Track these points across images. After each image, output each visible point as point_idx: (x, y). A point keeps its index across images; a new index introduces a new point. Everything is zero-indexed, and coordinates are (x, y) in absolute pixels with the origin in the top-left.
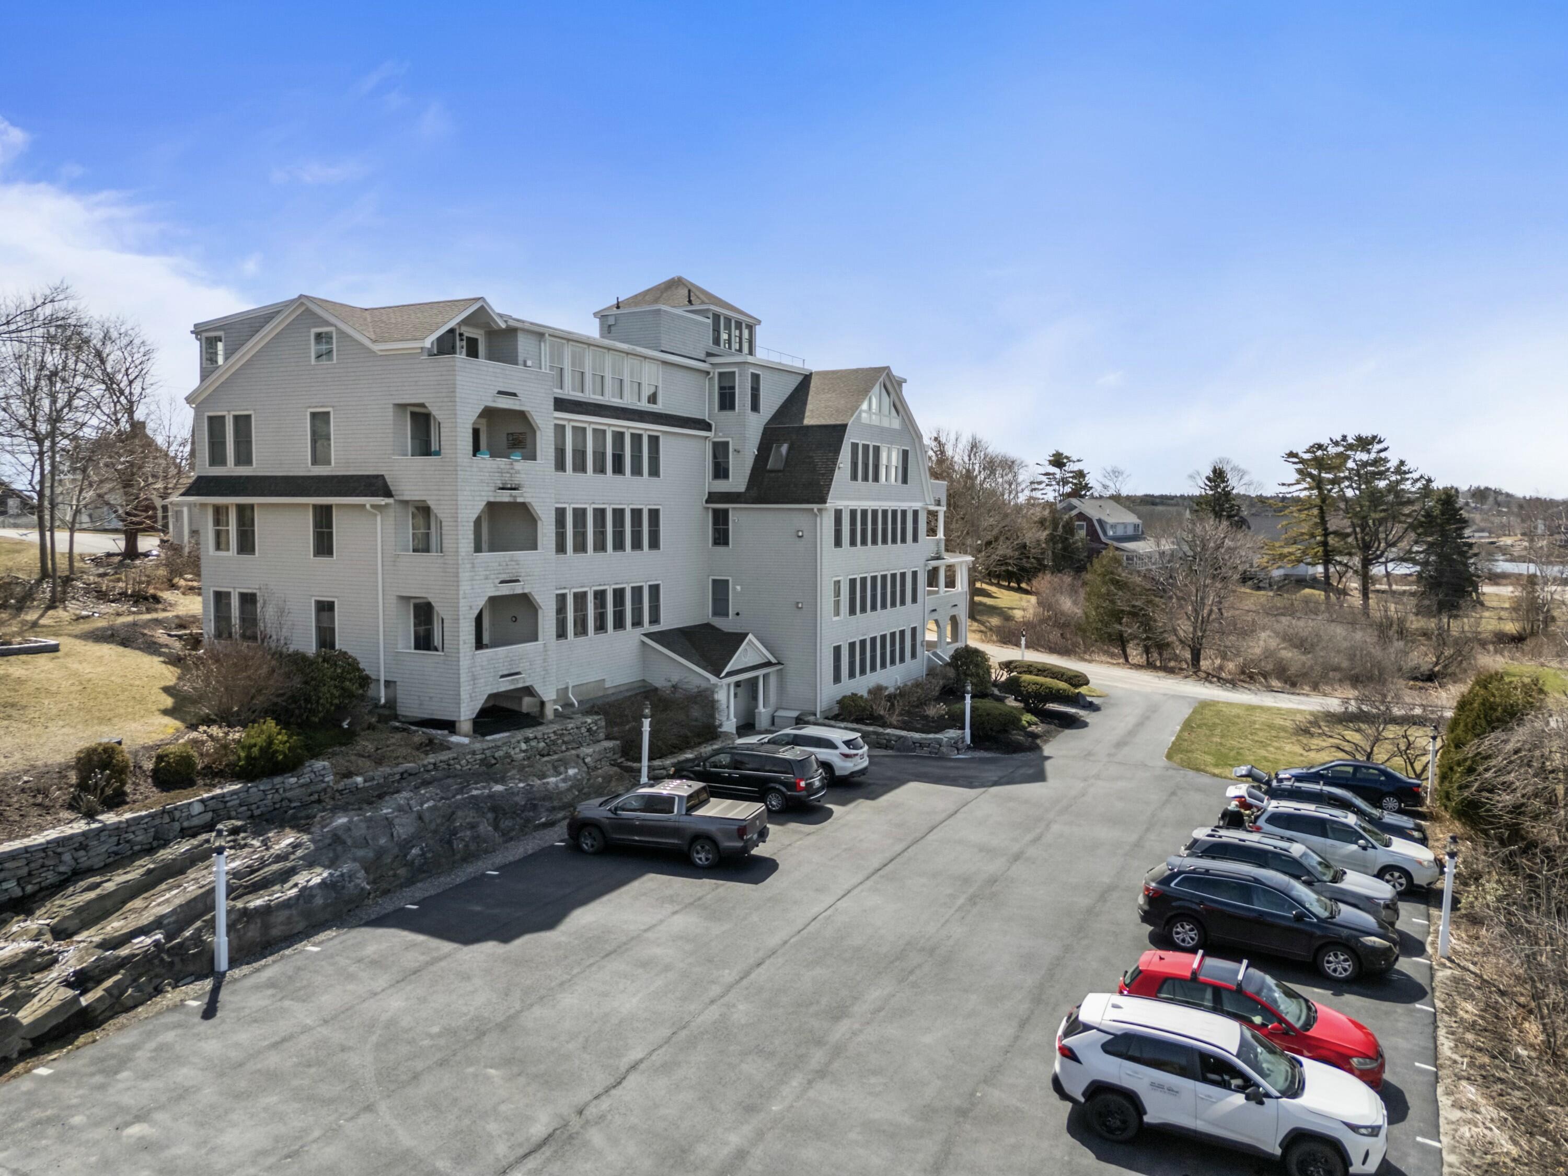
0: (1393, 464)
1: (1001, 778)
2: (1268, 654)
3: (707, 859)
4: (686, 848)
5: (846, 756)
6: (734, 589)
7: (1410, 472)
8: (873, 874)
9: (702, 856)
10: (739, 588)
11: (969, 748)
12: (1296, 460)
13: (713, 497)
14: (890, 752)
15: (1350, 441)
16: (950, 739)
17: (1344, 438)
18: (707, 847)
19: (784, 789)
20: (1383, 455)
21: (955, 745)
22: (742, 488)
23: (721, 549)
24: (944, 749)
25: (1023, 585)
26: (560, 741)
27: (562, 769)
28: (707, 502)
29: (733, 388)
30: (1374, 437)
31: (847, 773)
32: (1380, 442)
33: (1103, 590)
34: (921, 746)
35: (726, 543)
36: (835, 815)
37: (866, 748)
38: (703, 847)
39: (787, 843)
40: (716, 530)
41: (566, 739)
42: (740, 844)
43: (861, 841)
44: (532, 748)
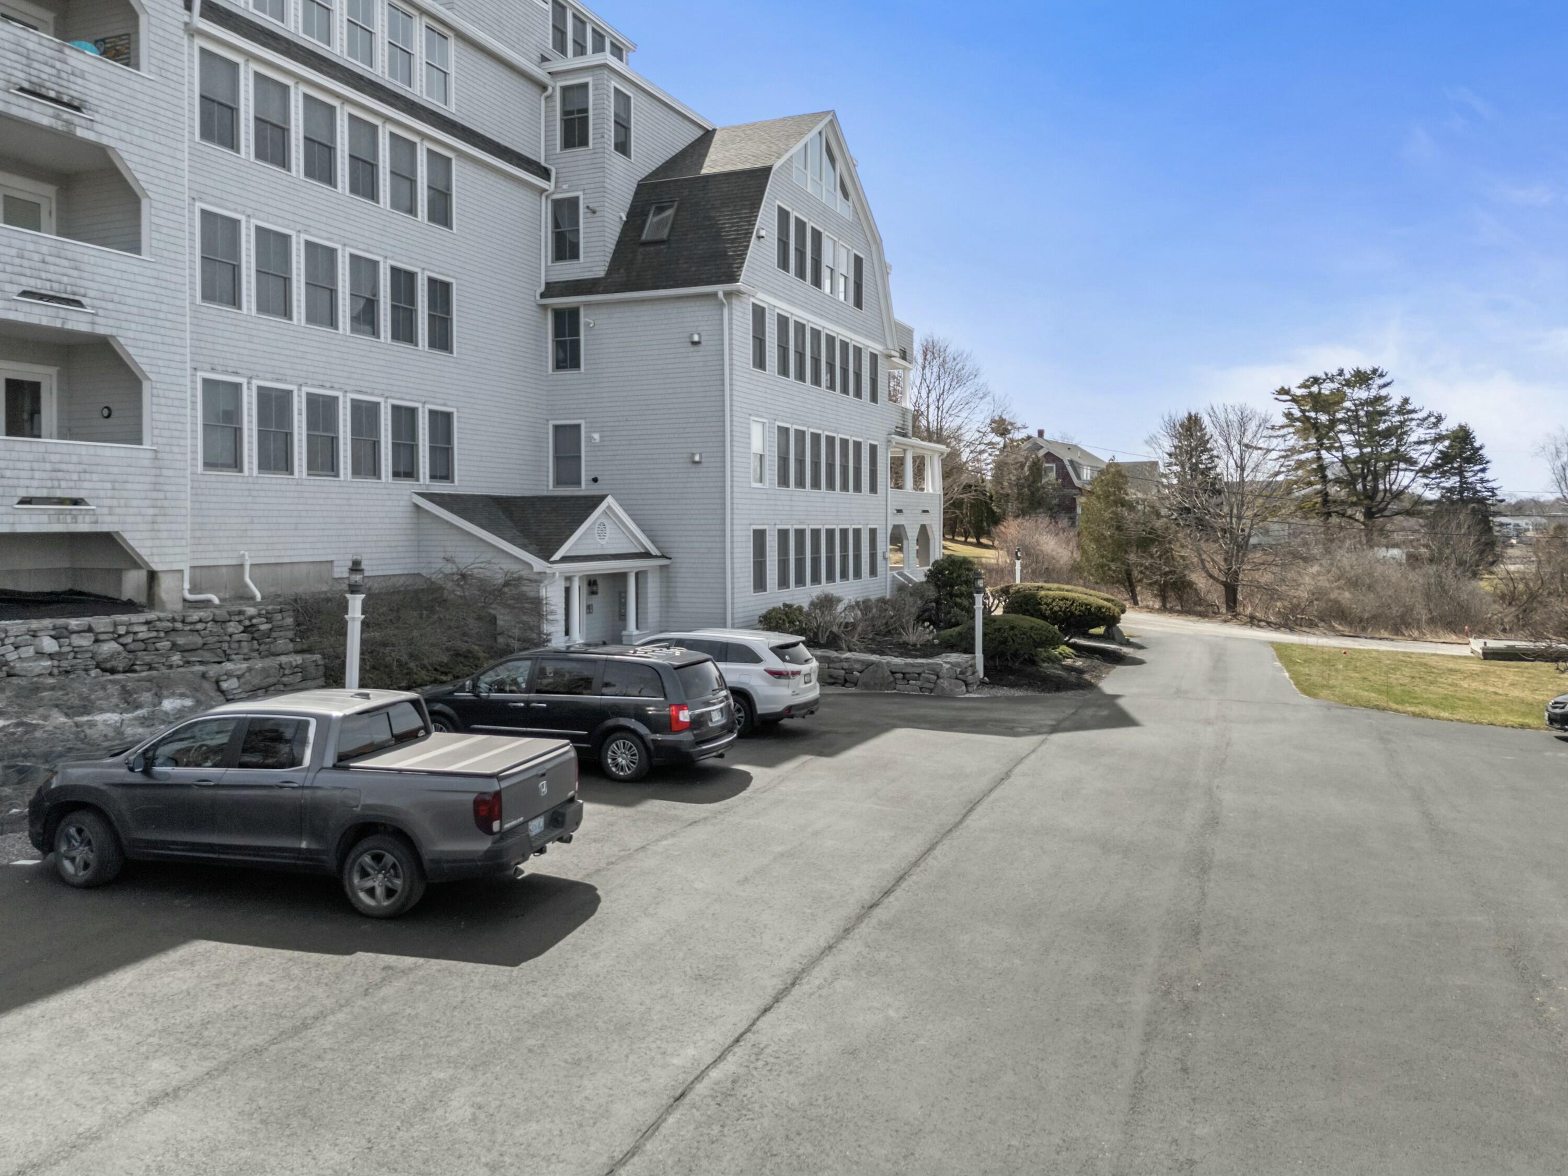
0: (1395, 402)
1: (1060, 722)
2: (1318, 594)
3: (390, 893)
4: (330, 861)
5: (778, 674)
6: (589, 438)
7: (1414, 411)
8: (860, 918)
9: (378, 882)
10: (596, 436)
11: (983, 683)
12: (1288, 398)
13: (552, 290)
14: (853, 690)
15: (1348, 376)
16: (953, 665)
17: (1341, 373)
18: (389, 859)
19: (643, 729)
20: (1383, 392)
21: (962, 677)
22: (600, 271)
23: (568, 375)
24: (945, 683)
25: (984, 541)
26: (165, 645)
27: (146, 697)
28: (543, 296)
29: (586, 110)
30: (1375, 371)
31: (779, 707)
32: (1381, 376)
33: (1107, 515)
34: (906, 677)
35: (575, 363)
36: (754, 784)
37: (814, 664)
38: (377, 858)
39: (635, 843)
40: (559, 345)
41: (181, 641)
42: (482, 845)
43: (816, 833)
44: (76, 651)
